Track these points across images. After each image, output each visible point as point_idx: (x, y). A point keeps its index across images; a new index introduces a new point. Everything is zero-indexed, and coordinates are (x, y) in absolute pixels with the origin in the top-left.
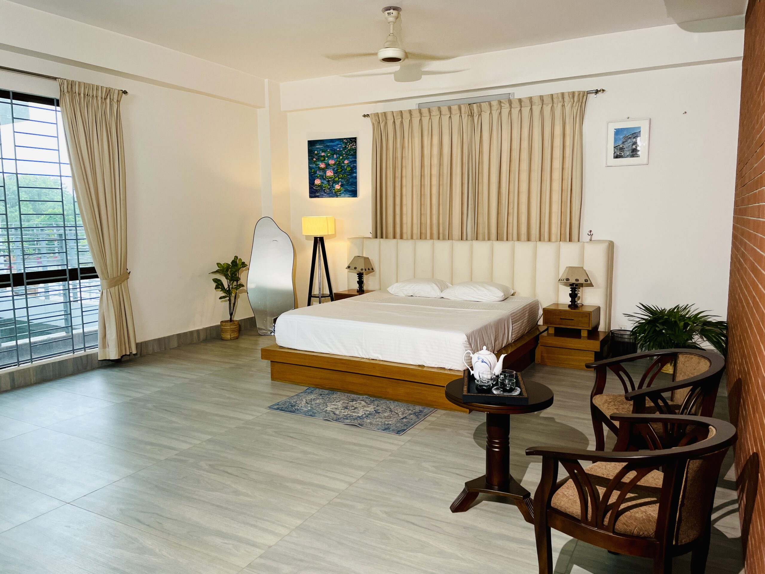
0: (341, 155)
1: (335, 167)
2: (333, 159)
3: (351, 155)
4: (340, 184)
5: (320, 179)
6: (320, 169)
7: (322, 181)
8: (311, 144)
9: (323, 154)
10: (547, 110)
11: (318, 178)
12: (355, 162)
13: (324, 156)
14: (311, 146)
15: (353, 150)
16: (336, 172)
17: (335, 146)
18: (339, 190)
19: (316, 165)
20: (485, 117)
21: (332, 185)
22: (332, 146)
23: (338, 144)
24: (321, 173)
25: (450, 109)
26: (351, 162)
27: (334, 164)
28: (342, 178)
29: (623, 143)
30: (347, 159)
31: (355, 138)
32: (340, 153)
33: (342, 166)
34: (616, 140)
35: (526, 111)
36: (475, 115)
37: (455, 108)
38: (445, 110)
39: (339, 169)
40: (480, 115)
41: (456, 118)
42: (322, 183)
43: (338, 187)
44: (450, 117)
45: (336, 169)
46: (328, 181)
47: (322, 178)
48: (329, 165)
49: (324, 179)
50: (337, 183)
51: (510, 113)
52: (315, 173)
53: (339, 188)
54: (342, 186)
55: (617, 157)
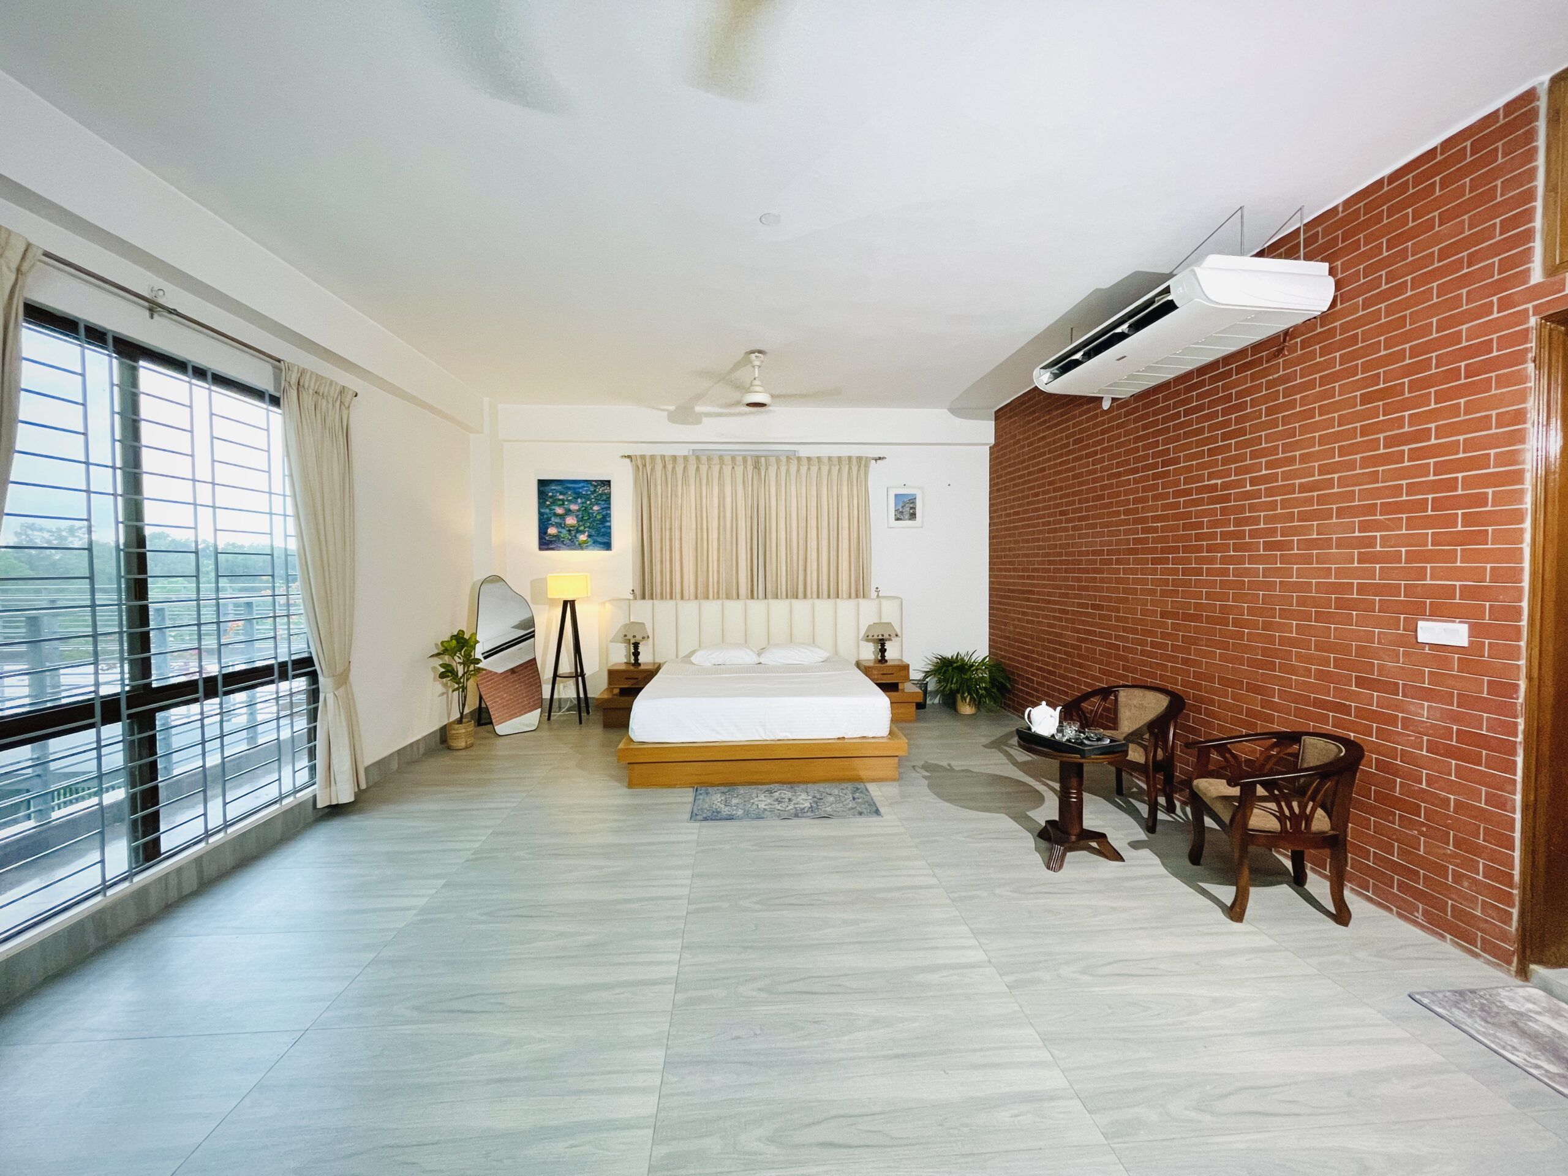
0: (589, 499)
1: (578, 513)
2: (576, 503)
3: (603, 501)
4: (586, 534)
5: (557, 527)
6: (556, 515)
7: (560, 530)
8: (542, 483)
9: (561, 497)
10: (835, 470)
11: (553, 525)
12: (609, 508)
13: (563, 500)
14: (543, 486)
15: (606, 494)
16: (581, 520)
17: (579, 488)
18: (585, 542)
19: (550, 510)
20: (772, 470)
21: (575, 536)
22: (575, 488)
23: (584, 487)
24: (558, 520)
25: (733, 459)
26: (602, 509)
27: (578, 510)
28: (589, 527)
29: (902, 507)
30: (597, 504)
31: (609, 482)
32: (587, 497)
33: (589, 513)
34: (896, 505)
35: (814, 469)
36: (762, 469)
37: (739, 459)
38: (728, 460)
39: (585, 516)
40: (767, 469)
41: (739, 470)
42: (559, 532)
43: (583, 537)
44: (733, 468)
45: (580, 516)
46: (569, 531)
47: (559, 525)
48: (570, 510)
49: (563, 528)
50: (583, 532)
51: (798, 470)
52: (549, 519)
53: (585, 539)
54: (589, 536)
55: (898, 519)
